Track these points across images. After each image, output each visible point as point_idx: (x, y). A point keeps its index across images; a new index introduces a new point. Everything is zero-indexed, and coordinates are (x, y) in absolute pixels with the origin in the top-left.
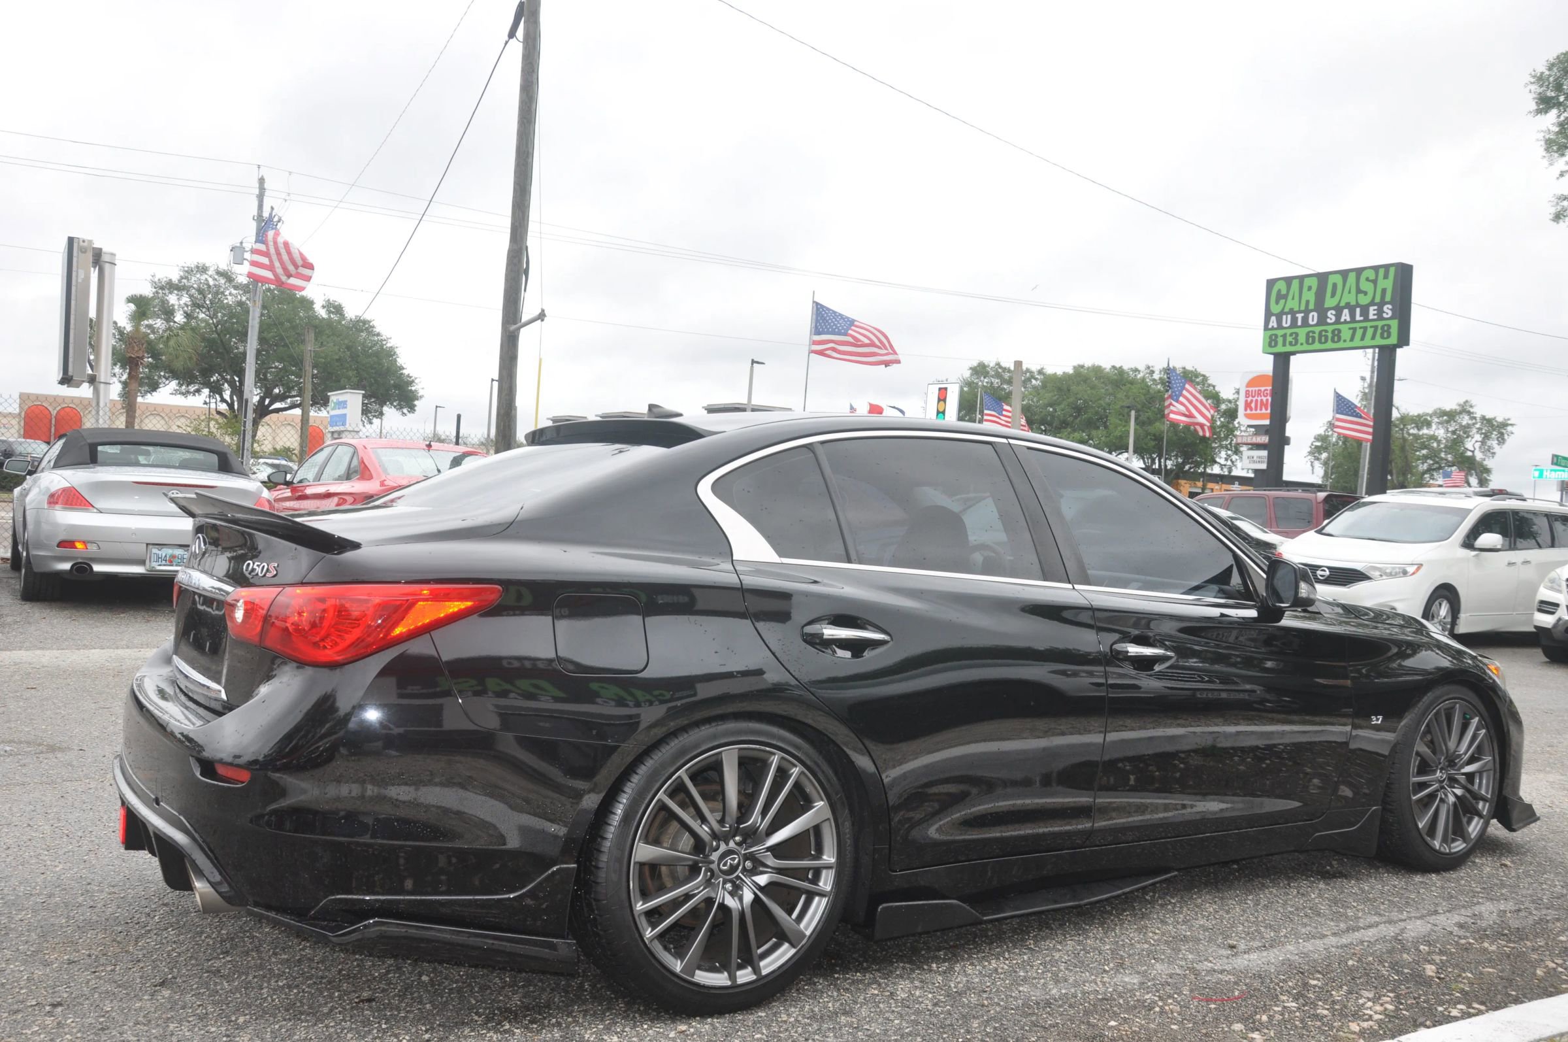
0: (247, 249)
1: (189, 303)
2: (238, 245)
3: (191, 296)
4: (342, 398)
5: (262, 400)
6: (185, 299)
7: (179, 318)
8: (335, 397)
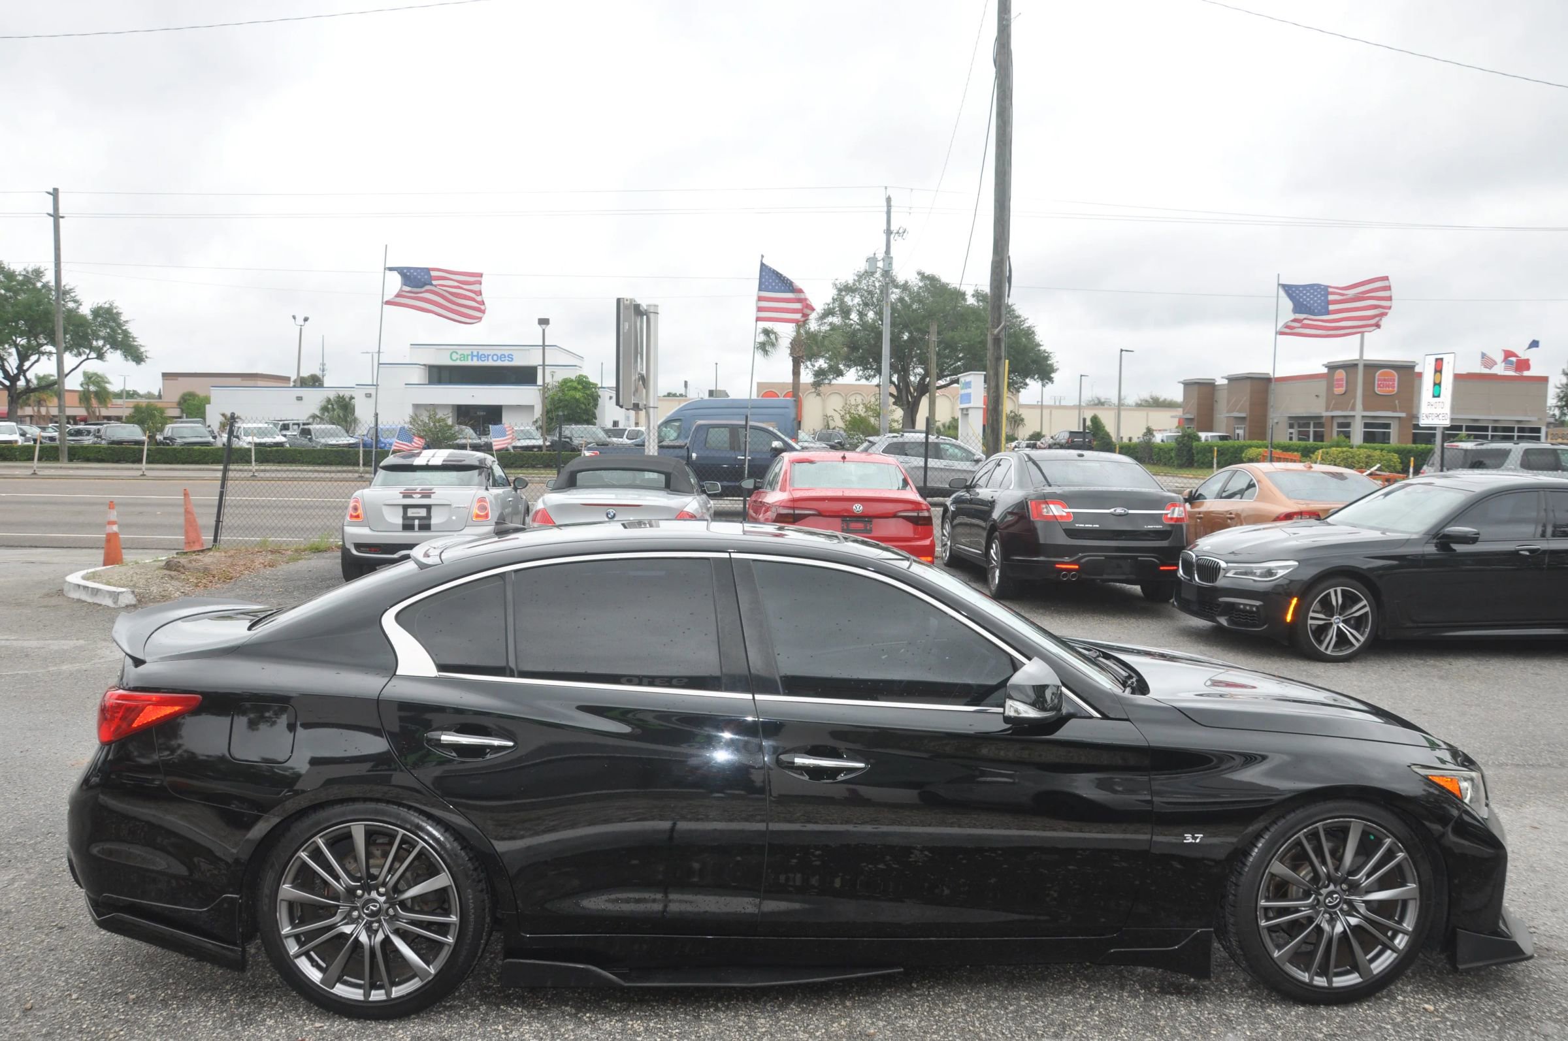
0: (879, 259)
1: (861, 302)
2: (872, 256)
3: (861, 296)
4: (968, 379)
5: (923, 379)
6: (857, 300)
7: (854, 316)
8: (965, 377)
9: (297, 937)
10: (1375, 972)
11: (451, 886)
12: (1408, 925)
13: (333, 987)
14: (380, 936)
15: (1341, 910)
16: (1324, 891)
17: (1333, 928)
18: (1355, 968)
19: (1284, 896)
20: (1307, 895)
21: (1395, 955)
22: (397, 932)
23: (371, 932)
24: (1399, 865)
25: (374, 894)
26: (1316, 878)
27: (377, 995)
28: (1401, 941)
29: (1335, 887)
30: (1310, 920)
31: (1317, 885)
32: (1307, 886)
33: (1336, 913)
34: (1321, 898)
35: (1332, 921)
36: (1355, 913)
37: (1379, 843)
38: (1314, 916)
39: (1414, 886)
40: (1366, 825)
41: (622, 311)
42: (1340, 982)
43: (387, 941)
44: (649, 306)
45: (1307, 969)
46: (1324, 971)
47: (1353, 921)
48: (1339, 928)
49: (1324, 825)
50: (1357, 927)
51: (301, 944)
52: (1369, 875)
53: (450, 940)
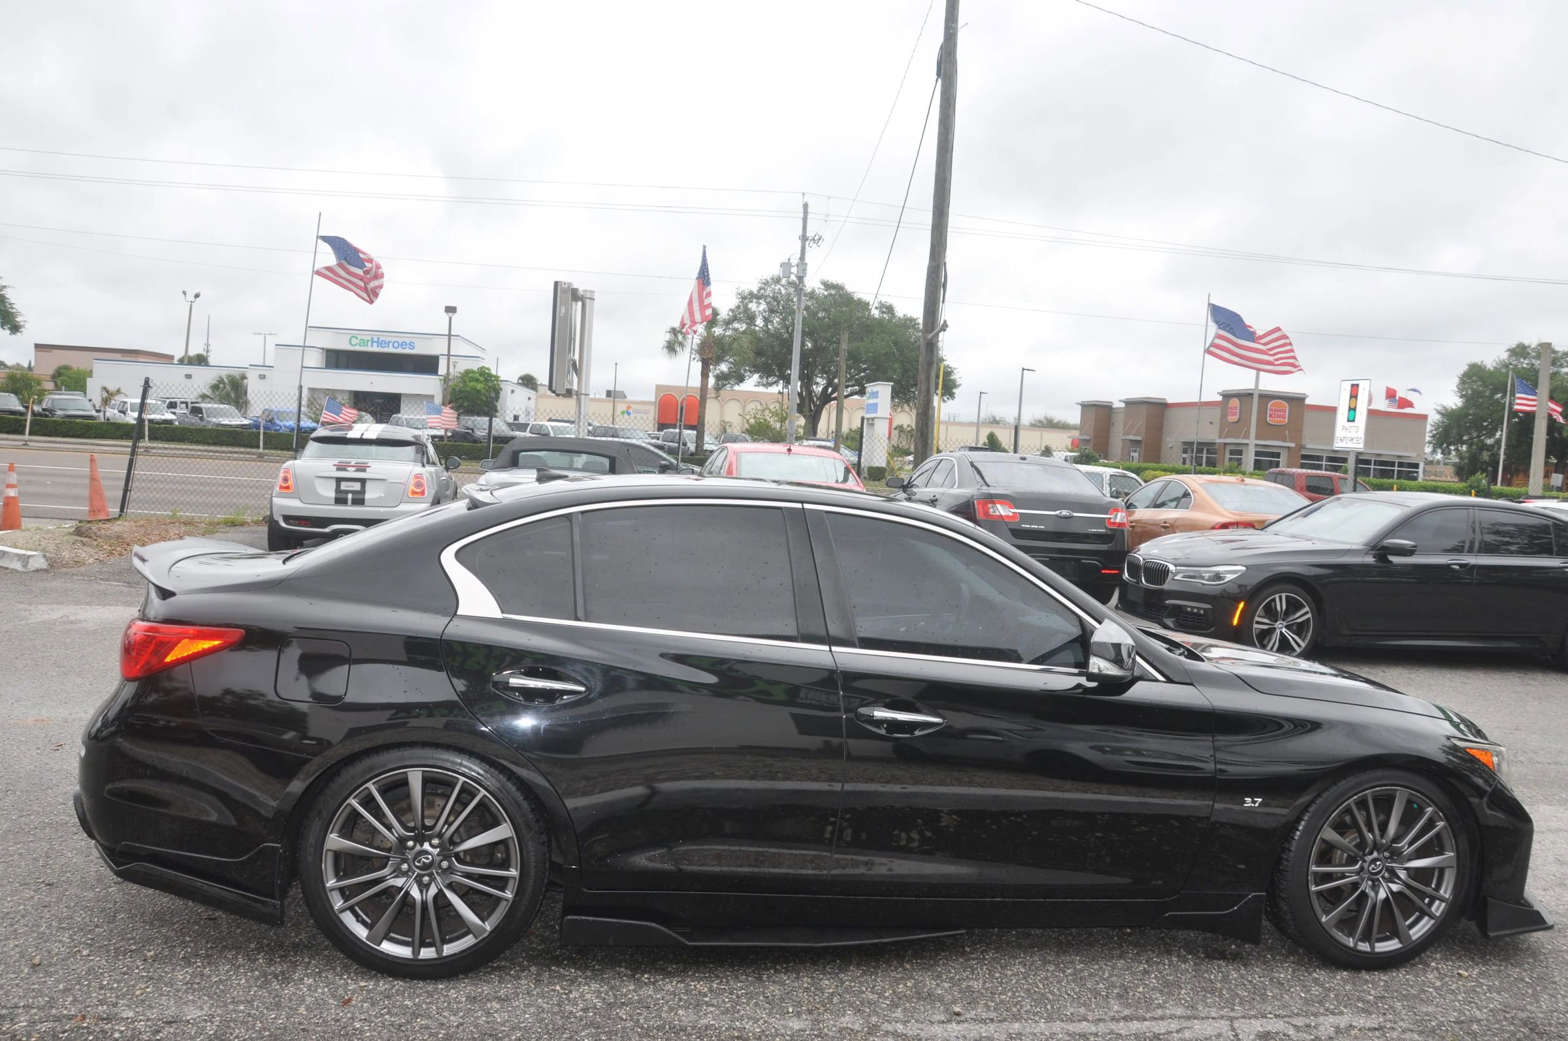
0: (793, 264)
1: (767, 309)
2: (787, 261)
3: (768, 303)
4: (875, 389)
5: (825, 389)
6: (763, 306)
7: (759, 322)
8: (871, 388)
9: (342, 890)
10: (1414, 938)
11: (512, 838)
12: (1446, 891)
13: (379, 945)
14: (433, 891)
15: (1383, 877)
16: (1369, 858)
17: (1377, 894)
18: (1395, 934)
19: (1329, 863)
20: (1352, 861)
21: (1432, 922)
22: (450, 886)
23: (423, 887)
24: (1438, 835)
25: (426, 846)
26: (1362, 845)
27: (427, 953)
28: (1438, 908)
29: (1379, 854)
30: (1355, 886)
31: (1364, 851)
32: (1354, 852)
33: (1378, 880)
34: (1366, 865)
35: (1375, 887)
36: (1396, 880)
37: (1421, 811)
38: (1360, 881)
39: (1452, 854)
40: (1411, 794)
41: (559, 294)
42: (1383, 947)
43: (440, 895)
44: (586, 291)
45: (1351, 934)
46: (1366, 937)
47: (1395, 887)
48: (1382, 895)
49: (1373, 792)
50: (1400, 893)
51: (346, 899)
52: (1411, 844)
53: (509, 895)
